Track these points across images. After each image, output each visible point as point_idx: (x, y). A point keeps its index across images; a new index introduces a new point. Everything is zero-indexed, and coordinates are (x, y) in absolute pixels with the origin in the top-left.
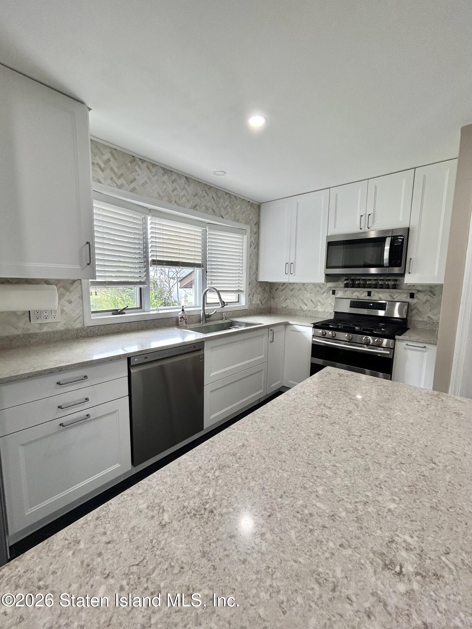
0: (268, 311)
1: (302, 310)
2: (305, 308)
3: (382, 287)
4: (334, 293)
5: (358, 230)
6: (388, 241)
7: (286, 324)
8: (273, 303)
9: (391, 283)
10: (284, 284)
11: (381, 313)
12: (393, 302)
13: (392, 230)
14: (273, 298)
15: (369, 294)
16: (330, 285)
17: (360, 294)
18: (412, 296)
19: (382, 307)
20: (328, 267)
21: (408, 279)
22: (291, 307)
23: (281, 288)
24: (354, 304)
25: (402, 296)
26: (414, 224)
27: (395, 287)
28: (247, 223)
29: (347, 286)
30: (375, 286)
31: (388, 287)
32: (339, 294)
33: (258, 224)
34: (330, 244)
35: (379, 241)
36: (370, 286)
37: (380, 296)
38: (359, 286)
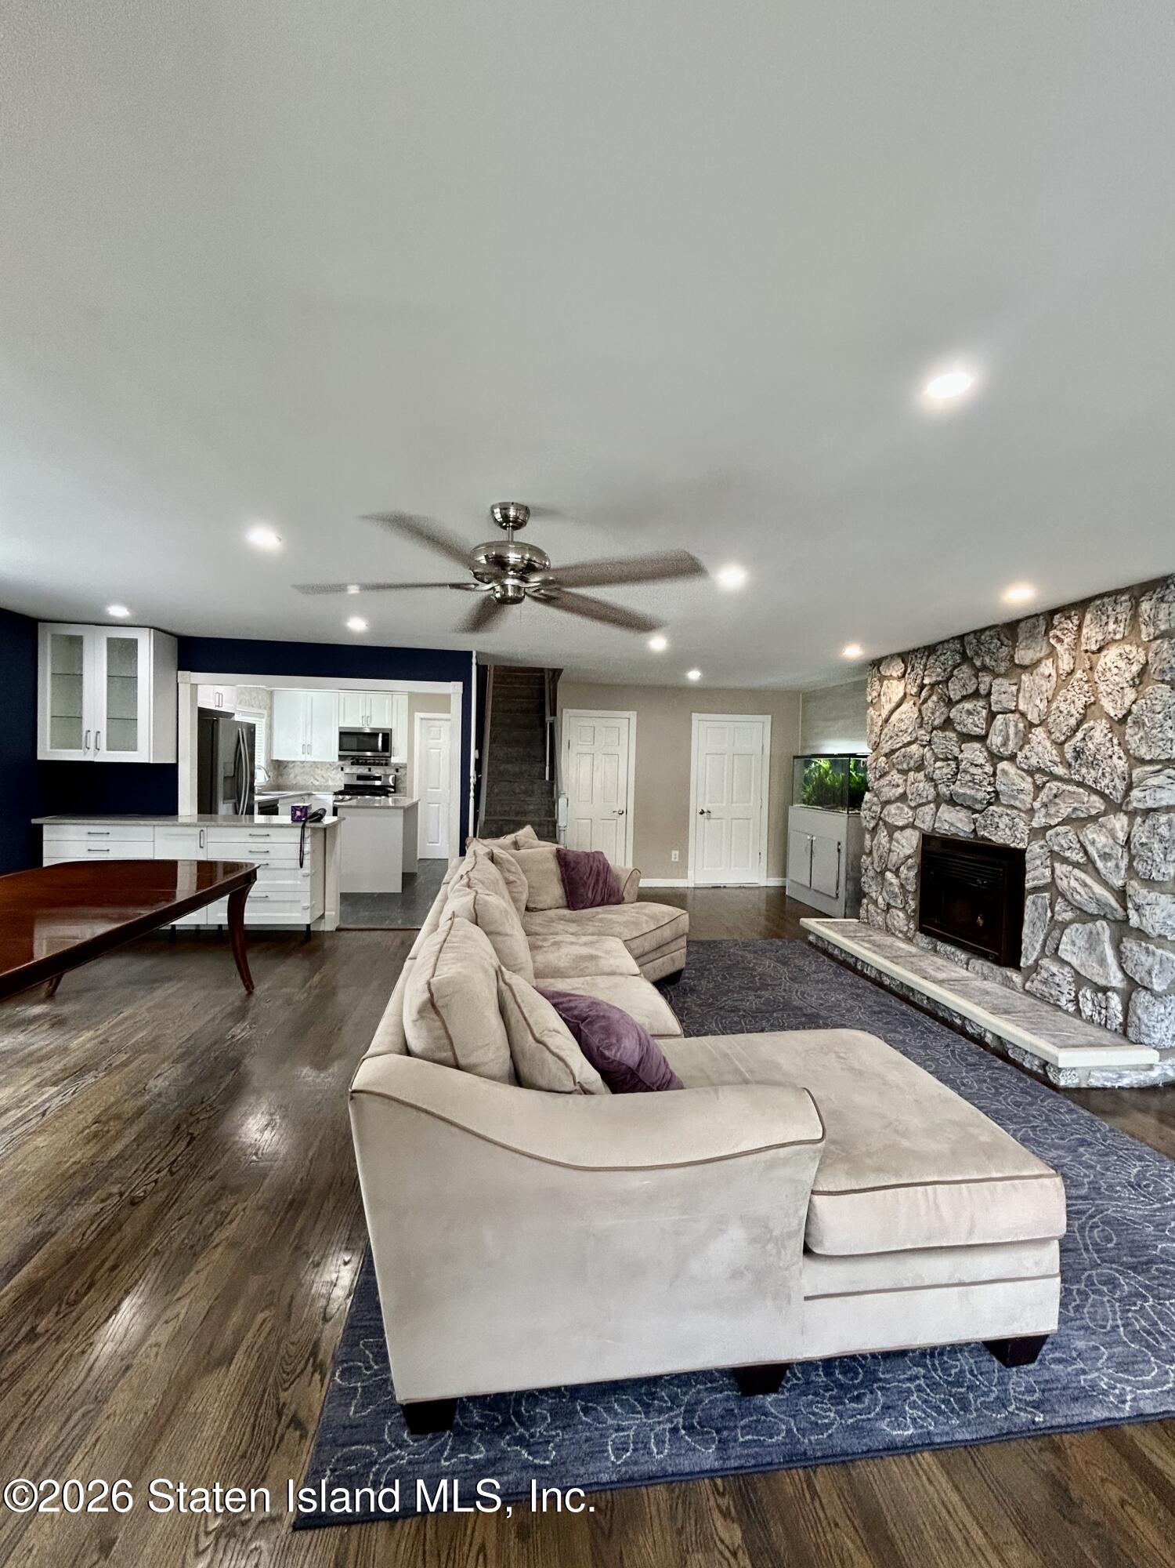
0: (278, 788)
1: (314, 785)
2: (317, 783)
3: (378, 764)
4: (342, 769)
5: (361, 726)
6: (380, 735)
7: (310, 795)
8: (281, 781)
9: (384, 762)
10: (294, 762)
11: (378, 783)
12: (387, 776)
13: (383, 729)
14: (281, 775)
15: (370, 770)
16: (341, 763)
17: (363, 770)
18: (397, 770)
19: (379, 778)
20: (340, 750)
21: (394, 760)
22: (302, 783)
23: (291, 766)
24: (360, 777)
25: (391, 771)
26: (394, 727)
27: (386, 765)
28: (265, 708)
29: (353, 764)
30: (374, 764)
31: (382, 765)
32: (347, 770)
33: (271, 709)
34: (341, 734)
35: (373, 735)
36: (370, 764)
37: (377, 771)
38: (362, 764)
